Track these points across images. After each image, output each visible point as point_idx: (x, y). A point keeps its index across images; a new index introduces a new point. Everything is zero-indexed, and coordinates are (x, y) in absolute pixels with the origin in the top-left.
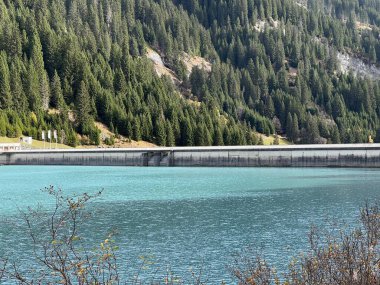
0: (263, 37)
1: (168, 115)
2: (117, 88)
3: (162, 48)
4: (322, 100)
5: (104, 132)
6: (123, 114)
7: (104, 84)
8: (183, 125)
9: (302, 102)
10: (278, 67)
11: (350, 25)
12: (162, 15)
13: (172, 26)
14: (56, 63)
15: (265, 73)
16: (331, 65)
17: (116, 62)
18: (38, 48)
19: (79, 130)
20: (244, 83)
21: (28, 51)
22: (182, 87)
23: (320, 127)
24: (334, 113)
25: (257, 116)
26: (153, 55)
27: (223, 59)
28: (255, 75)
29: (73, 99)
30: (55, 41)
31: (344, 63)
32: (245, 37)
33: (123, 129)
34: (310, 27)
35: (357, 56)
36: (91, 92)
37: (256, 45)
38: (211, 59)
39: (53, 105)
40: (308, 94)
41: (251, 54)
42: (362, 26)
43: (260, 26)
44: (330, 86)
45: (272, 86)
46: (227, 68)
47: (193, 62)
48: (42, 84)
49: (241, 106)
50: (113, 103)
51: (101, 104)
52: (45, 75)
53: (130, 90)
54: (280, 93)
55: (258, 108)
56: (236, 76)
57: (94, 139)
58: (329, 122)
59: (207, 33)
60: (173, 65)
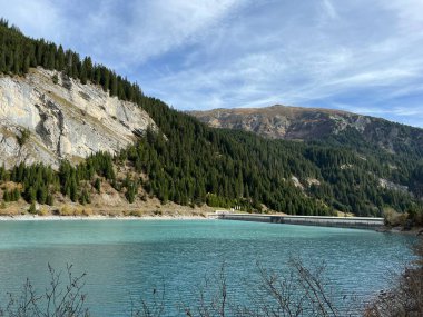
0: (344, 171)
1: (293, 202)
2: (272, 190)
3: (298, 175)
4: (372, 198)
5: (265, 208)
6: (273, 201)
7: (266, 189)
8: (300, 207)
9: (362, 199)
10: (351, 184)
11: (387, 167)
12: (299, 163)
13: (303, 167)
14: (248, 180)
15: (344, 186)
16: (376, 183)
17: (274, 181)
18: (241, 175)
19: (254, 207)
20: (335, 190)
21: (237, 175)
22: (307, 192)
23: (371, 210)
24: (378, 204)
25: (340, 204)
26: (294, 178)
27: (326, 180)
28: (340, 187)
29: (252, 194)
30: (248, 171)
31: (383, 183)
32: (336, 171)
33: (273, 207)
34: (367, 167)
35: (390, 180)
36: (260, 191)
37: (341, 174)
38: (320, 180)
39: (245, 196)
40: (365, 196)
41: (338, 178)
42: (392, 167)
43: (343, 167)
44: (376, 193)
45: (348, 192)
46: (327, 184)
47: (312, 181)
48: (241, 187)
49: (333, 200)
50: (270, 196)
51: (264, 196)
52: (242, 185)
53: (278, 191)
54: (351, 195)
55: (341, 201)
56: (331, 187)
57: (260, 211)
58: (375, 208)
59: (319, 170)
60: (304, 183)
